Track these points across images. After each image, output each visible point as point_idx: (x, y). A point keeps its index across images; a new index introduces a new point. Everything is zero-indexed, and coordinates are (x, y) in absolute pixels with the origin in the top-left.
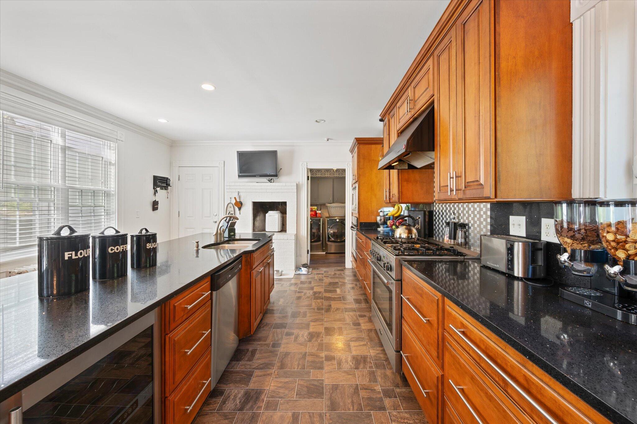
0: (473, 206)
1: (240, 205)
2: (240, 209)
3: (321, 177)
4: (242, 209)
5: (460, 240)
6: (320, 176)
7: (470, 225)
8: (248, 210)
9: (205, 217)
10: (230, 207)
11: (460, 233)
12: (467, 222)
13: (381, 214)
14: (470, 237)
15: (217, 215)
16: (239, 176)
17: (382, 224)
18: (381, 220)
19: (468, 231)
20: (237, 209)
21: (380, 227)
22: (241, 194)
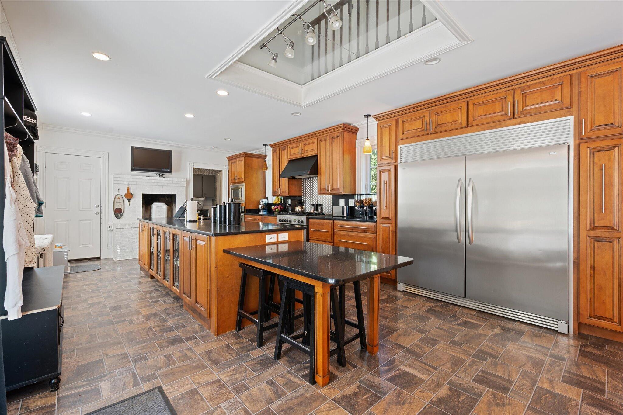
0: (325, 197)
1: (129, 196)
2: (129, 200)
3: (209, 175)
4: (132, 201)
5: (320, 211)
6: (207, 174)
7: (323, 204)
8: (138, 201)
9: (83, 208)
10: (119, 198)
11: (319, 208)
12: (322, 203)
13: (261, 203)
14: (324, 209)
15: (100, 206)
16: (132, 170)
17: (262, 210)
18: (261, 207)
19: (322, 207)
20: (126, 200)
21: (260, 212)
22: (130, 186)
